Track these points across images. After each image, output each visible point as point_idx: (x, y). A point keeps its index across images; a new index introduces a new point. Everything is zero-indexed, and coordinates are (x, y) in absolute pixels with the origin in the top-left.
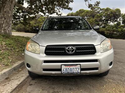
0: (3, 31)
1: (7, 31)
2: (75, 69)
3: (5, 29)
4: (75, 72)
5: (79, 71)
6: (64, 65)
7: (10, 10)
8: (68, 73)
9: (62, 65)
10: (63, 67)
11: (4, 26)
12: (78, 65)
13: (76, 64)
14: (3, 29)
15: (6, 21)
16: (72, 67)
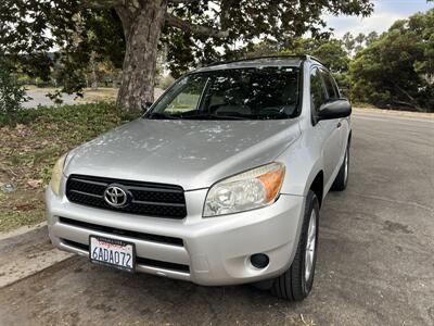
0: (127, 103)
1: (139, 103)
2: (121, 256)
3: (134, 98)
4: (120, 264)
5: (131, 264)
6: (97, 237)
7: (148, 40)
8: (105, 262)
9: (91, 236)
10: (95, 244)
11: (130, 88)
12: (129, 246)
13: (123, 242)
14: (127, 97)
15: (137, 75)
16: (114, 248)
